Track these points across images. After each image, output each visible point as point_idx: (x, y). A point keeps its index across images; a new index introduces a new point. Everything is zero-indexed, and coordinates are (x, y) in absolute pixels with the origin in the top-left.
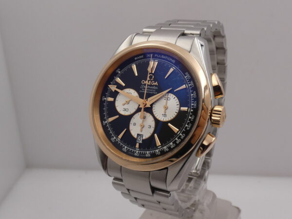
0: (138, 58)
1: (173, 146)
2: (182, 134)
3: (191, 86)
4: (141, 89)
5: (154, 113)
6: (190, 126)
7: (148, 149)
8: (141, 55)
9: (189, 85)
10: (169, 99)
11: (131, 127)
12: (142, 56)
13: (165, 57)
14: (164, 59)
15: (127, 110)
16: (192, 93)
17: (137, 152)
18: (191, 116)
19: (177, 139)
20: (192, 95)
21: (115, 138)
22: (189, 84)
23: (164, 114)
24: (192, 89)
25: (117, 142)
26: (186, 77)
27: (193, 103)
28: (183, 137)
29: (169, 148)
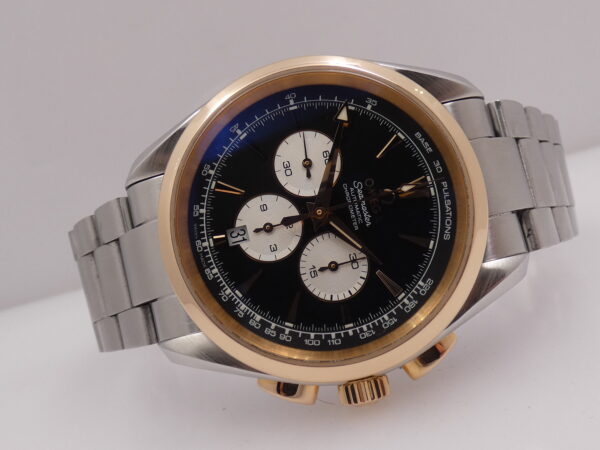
1: (254, 324)
2: (290, 333)
3: (404, 305)
4: (350, 186)
5: (309, 246)
6: (314, 343)
7: (224, 268)
8: (432, 144)
9: (406, 301)
10: (355, 265)
11: (255, 203)
12: (430, 150)
13: (448, 209)
14: (443, 209)
15: (288, 172)
16: (391, 316)
17: (206, 244)
18: (338, 336)
19: (273, 325)
20: (386, 317)
21: (212, 172)
22: (409, 299)
23: (317, 269)
24: (398, 310)
25: (206, 184)
26: (420, 283)
27: (368, 327)
28: (285, 338)
29: (247, 317)
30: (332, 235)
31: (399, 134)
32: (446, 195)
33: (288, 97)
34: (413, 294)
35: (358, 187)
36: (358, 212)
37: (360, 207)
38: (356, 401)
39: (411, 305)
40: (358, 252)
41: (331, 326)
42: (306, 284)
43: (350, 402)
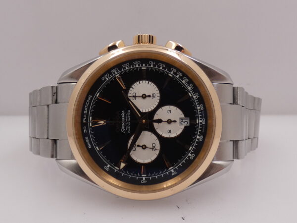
0: (89, 144)
1: (186, 79)
2: (171, 71)
3: (117, 71)
4: (127, 131)
5: (153, 108)
6: (161, 65)
7: (195, 108)
9: (116, 73)
10: (134, 95)
11: (173, 135)
12: (86, 138)
13: (86, 109)
14: (88, 110)
15: (154, 145)
16: (124, 68)
17: (200, 121)
18: (150, 65)
19: (178, 77)
20: (127, 68)
21: (190, 155)
22: (114, 73)
23: (152, 97)
24: (121, 70)
25: (194, 150)
26: (107, 79)
27: (136, 66)
28: (174, 70)
29: (189, 83)
30: (141, 110)
31: (98, 149)
32: (85, 116)
33: (145, 182)
34: (112, 75)
35: (123, 130)
36: (127, 118)
37: (125, 120)
38: (150, 36)
39: (114, 71)
40: (132, 100)
41: (152, 70)
42: (158, 92)
43: (152, 37)
